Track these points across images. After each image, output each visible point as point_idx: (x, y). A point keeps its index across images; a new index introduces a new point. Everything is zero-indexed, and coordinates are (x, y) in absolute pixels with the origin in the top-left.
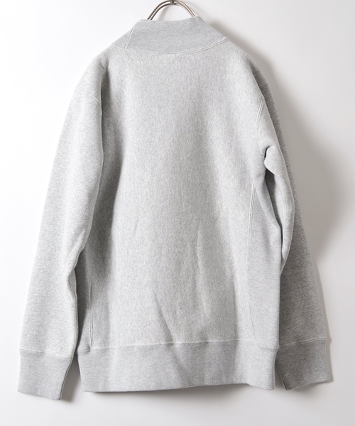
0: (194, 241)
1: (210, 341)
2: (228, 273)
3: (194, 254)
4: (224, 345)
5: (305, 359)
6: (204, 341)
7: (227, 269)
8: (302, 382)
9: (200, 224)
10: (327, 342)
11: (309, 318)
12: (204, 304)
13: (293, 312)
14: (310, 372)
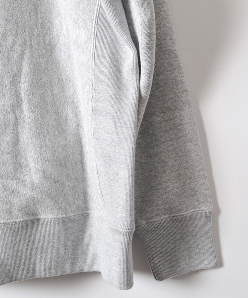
0: (15, 75)
1: (42, 217)
2: (71, 121)
3: (16, 94)
4: (65, 221)
5: (182, 238)
6: (33, 217)
7: (71, 116)
8: (178, 270)
9: (27, 51)
10: (214, 215)
11: (188, 181)
12: (32, 165)
13: (164, 173)
14: (190, 256)
